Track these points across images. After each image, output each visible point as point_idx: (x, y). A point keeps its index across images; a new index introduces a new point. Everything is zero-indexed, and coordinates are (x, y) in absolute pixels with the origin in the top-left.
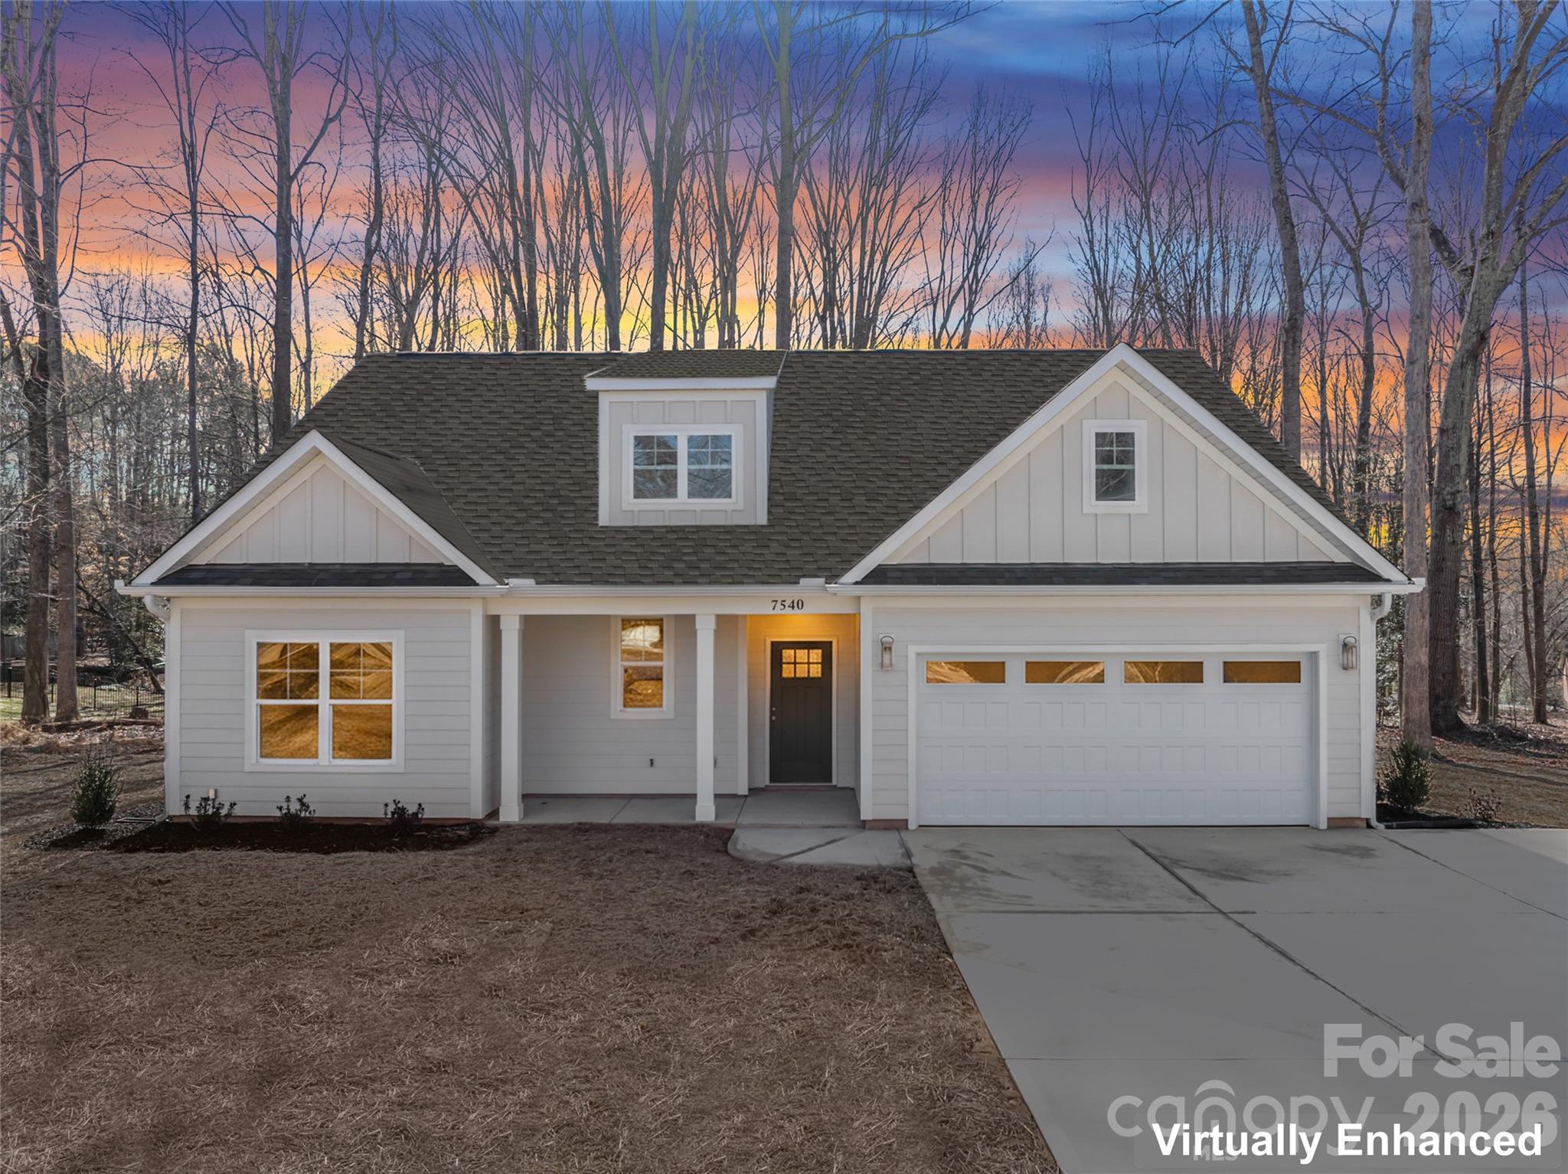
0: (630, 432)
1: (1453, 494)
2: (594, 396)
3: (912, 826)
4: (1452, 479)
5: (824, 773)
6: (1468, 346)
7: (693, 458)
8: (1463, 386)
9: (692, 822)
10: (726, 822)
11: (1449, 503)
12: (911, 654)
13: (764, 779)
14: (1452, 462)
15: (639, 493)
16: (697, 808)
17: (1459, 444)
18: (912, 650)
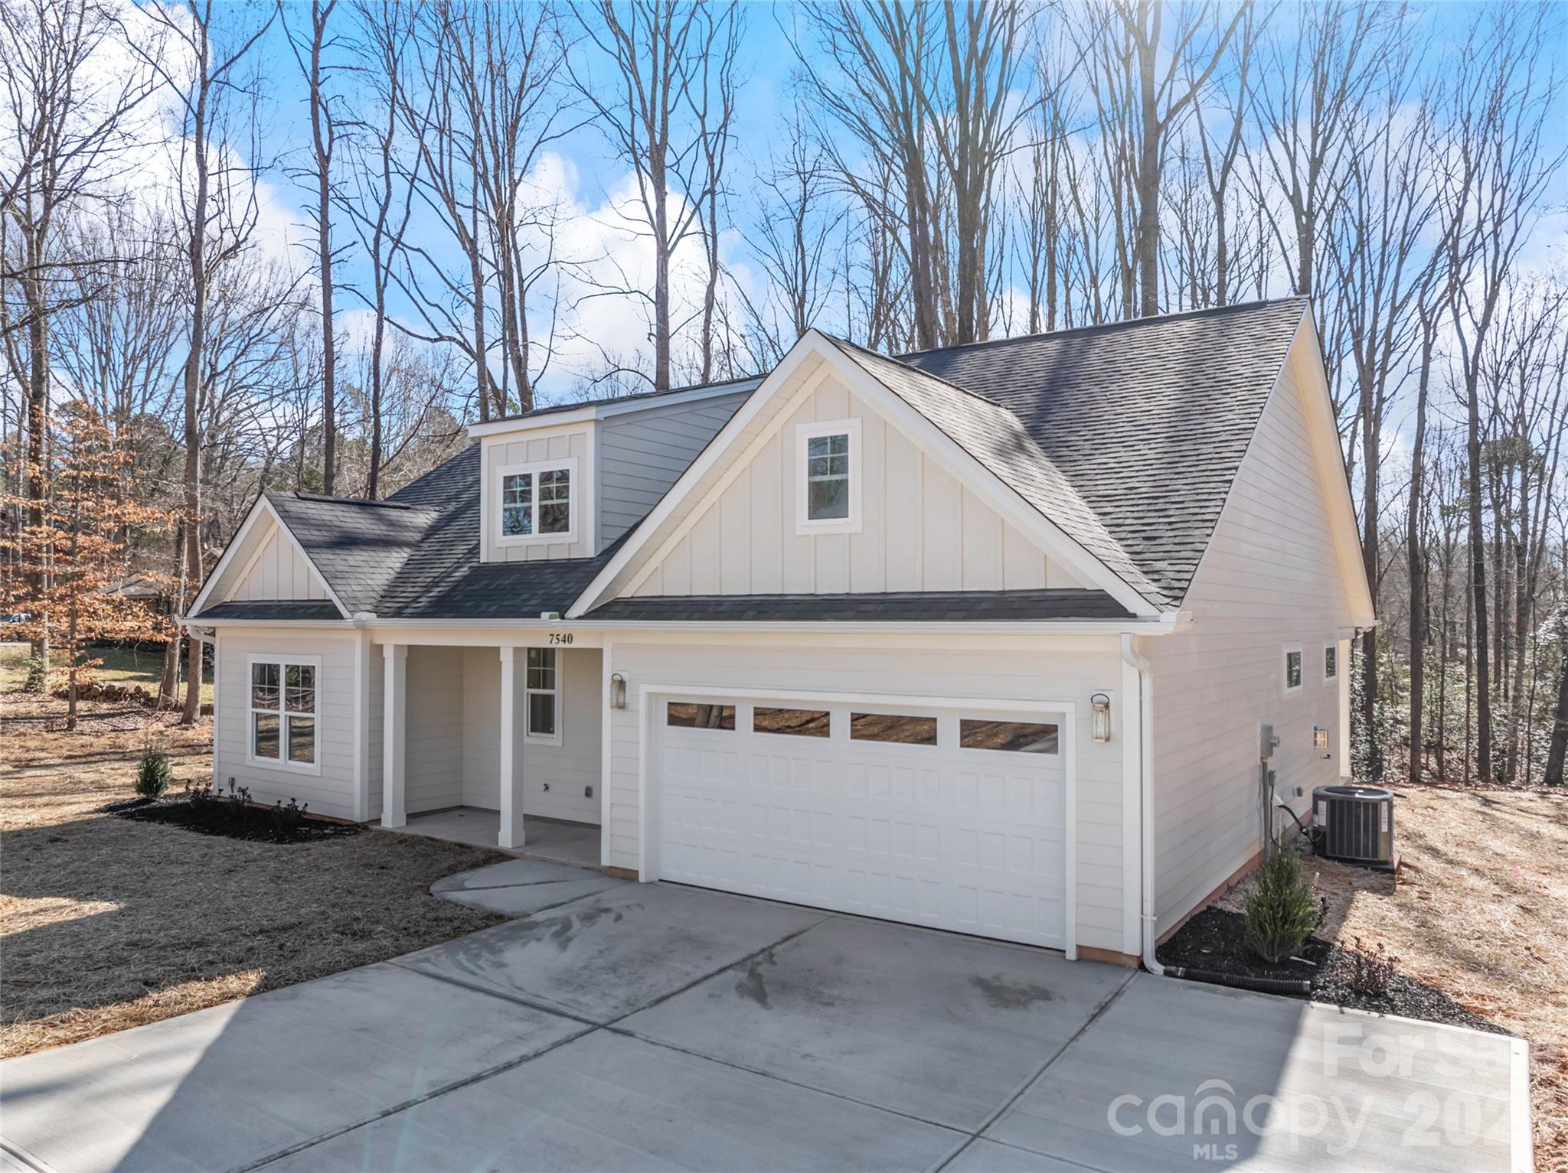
0: (501, 474)
3: (642, 879)
7: (558, 492)
9: (494, 847)
12: (640, 693)
15: (506, 531)
16: (500, 834)
18: (644, 689)
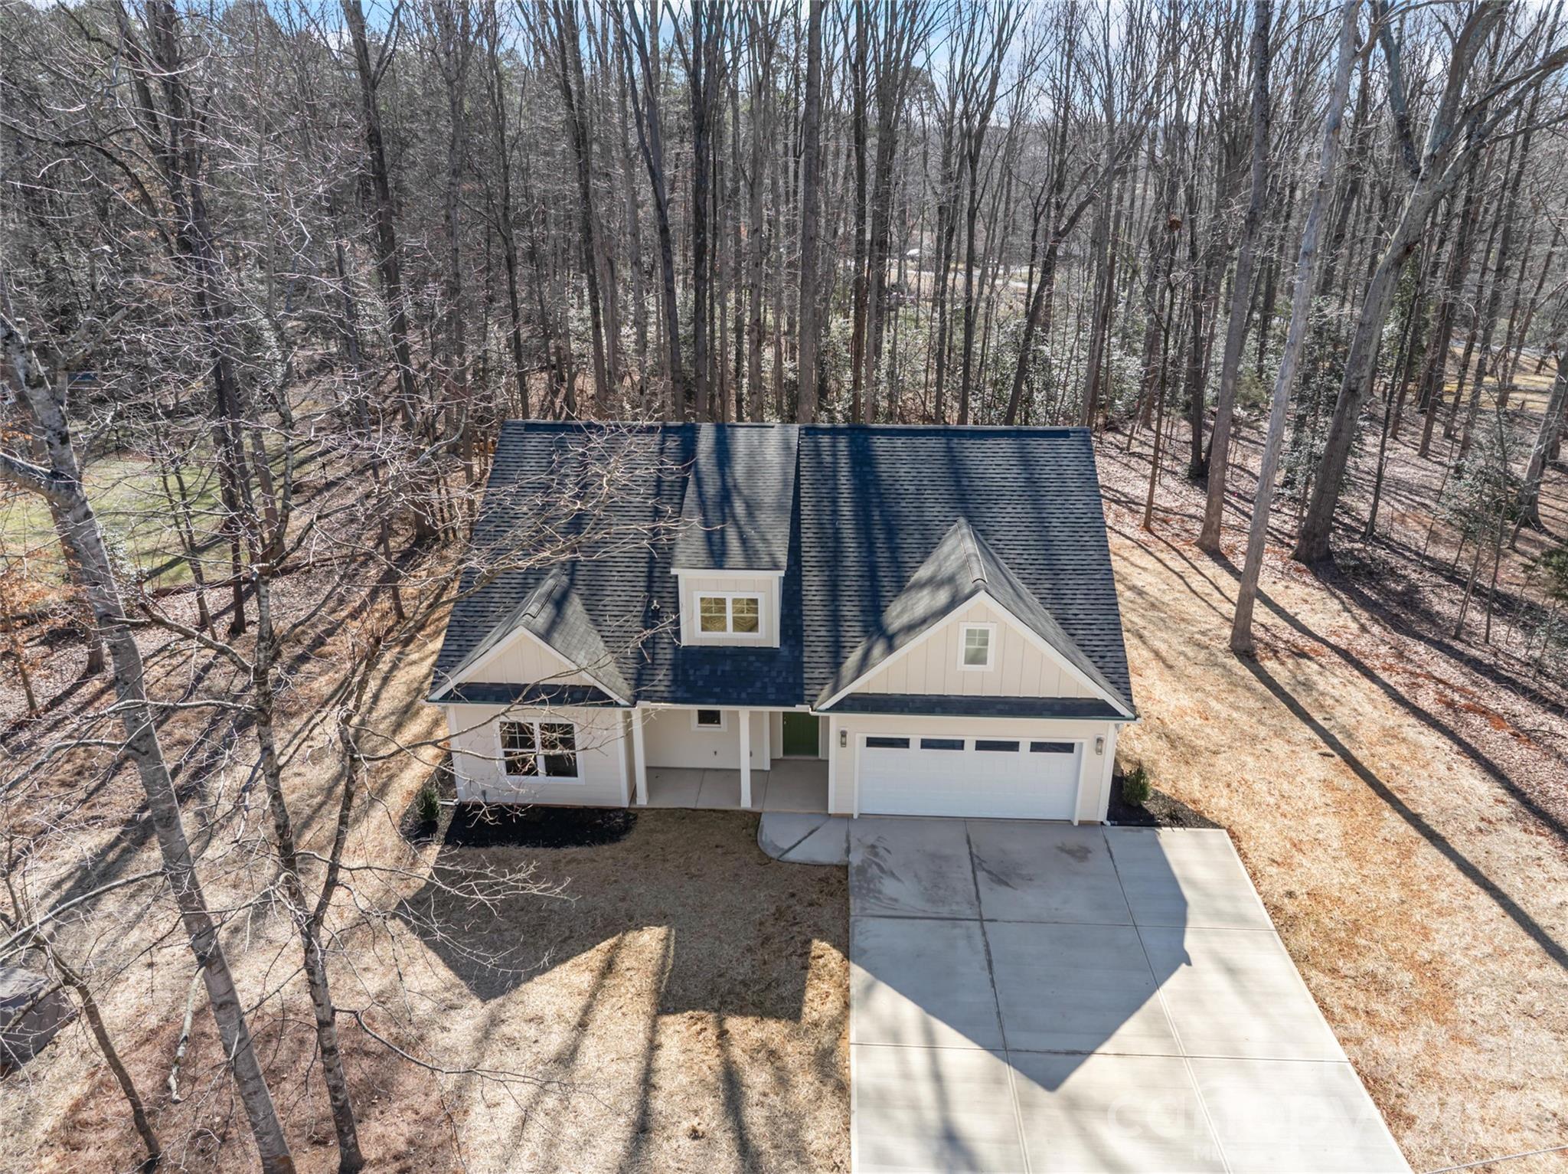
0: (698, 596)
1: (1358, 379)
2: (676, 577)
3: (854, 817)
4: (1360, 366)
5: (816, 752)
6: (1395, 255)
7: (736, 611)
8: (1384, 288)
10: (757, 809)
11: (1353, 386)
12: (857, 737)
13: (780, 755)
14: (1363, 352)
15: (704, 629)
16: (742, 800)
17: (1371, 338)
18: (858, 735)
